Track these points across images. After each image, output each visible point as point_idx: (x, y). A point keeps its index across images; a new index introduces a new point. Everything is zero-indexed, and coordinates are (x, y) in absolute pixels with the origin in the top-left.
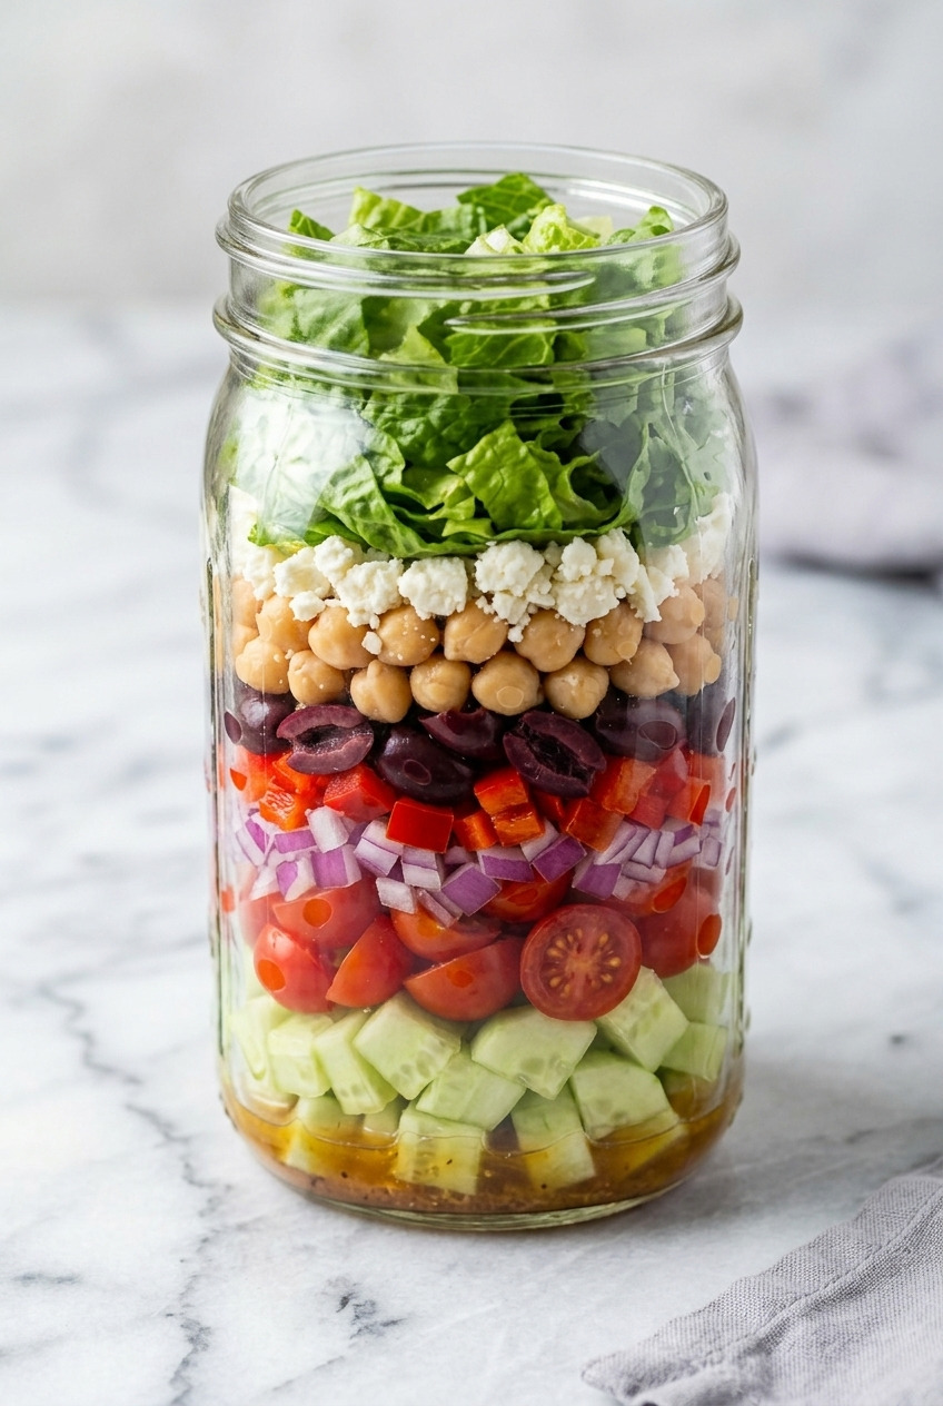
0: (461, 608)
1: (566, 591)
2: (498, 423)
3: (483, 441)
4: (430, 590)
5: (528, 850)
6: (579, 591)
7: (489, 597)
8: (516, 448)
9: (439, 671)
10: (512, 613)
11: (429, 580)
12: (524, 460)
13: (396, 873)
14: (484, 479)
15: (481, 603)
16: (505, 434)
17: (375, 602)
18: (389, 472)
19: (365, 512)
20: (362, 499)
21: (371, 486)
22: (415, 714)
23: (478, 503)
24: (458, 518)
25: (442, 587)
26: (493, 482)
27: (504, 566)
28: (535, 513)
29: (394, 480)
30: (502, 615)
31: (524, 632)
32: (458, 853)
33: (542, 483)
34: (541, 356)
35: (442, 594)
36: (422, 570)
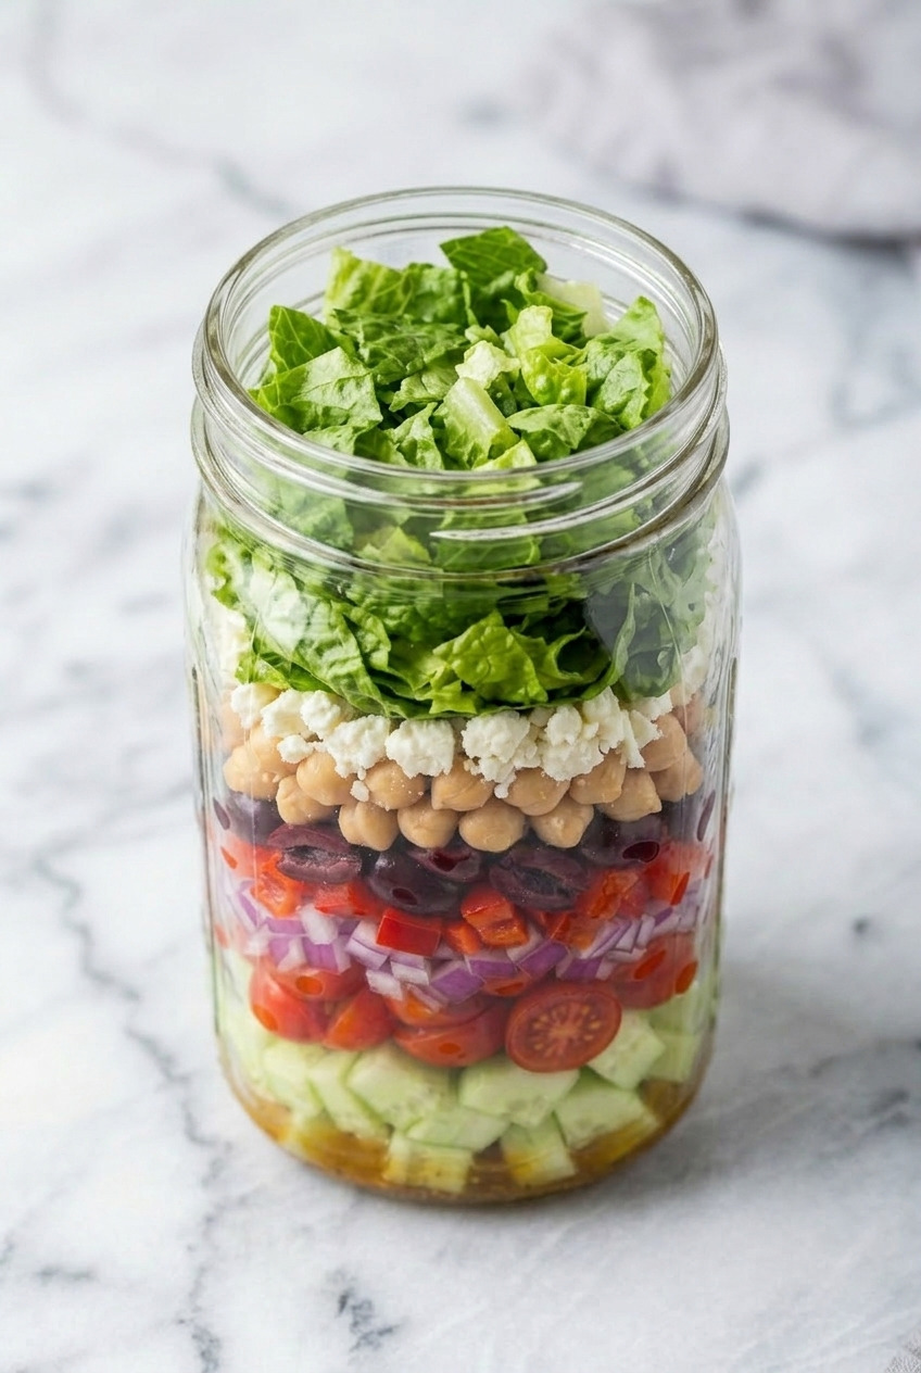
0: (447, 772)
1: (551, 754)
2: (484, 615)
3: (469, 632)
4: (417, 754)
5: (514, 954)
6: (565, 754)
7: (476, 760)
8: (503, 638)
9: (426, 817)
10: (499, 775)
11: (415, 745)
12: (511, 649)
13: (386, 967)
14: (471, 665)
15: (467, 765)
16: (492, 624)
17: (362, 759)
18: (375, 649)
19: (352, 686)
20: (349, 676)
21: (356, 665)
22: (401, 845)
23: (463, 684)
24: (444, 699)
25: (430, 752)
26: (480, 667)
27: (490, 736)
28: (522, 691)
29: (380, 659)
30: (488, 778)
31: (510, 789)
32: (445, 952)
33: (529, 666)
34: (527, 557)
35: (429, 759)
36: (409, 732)
